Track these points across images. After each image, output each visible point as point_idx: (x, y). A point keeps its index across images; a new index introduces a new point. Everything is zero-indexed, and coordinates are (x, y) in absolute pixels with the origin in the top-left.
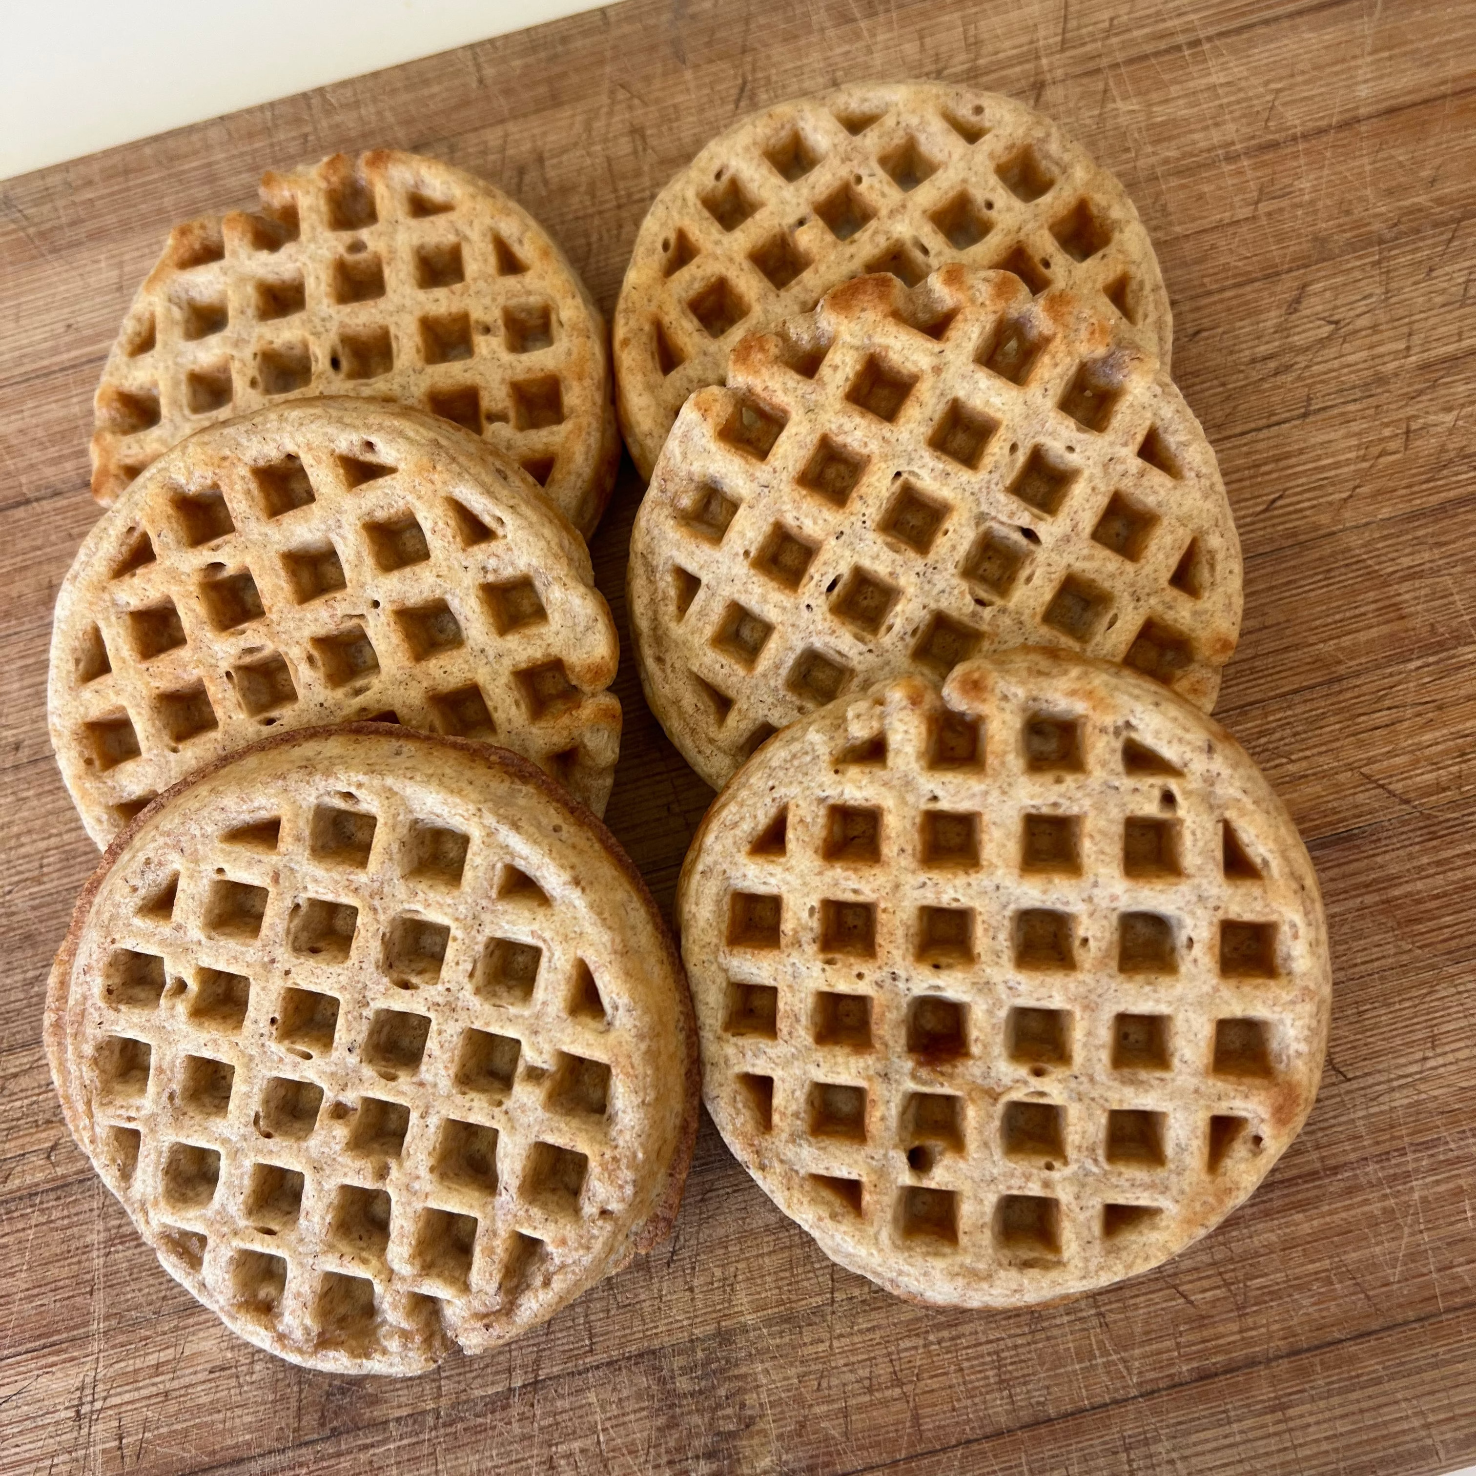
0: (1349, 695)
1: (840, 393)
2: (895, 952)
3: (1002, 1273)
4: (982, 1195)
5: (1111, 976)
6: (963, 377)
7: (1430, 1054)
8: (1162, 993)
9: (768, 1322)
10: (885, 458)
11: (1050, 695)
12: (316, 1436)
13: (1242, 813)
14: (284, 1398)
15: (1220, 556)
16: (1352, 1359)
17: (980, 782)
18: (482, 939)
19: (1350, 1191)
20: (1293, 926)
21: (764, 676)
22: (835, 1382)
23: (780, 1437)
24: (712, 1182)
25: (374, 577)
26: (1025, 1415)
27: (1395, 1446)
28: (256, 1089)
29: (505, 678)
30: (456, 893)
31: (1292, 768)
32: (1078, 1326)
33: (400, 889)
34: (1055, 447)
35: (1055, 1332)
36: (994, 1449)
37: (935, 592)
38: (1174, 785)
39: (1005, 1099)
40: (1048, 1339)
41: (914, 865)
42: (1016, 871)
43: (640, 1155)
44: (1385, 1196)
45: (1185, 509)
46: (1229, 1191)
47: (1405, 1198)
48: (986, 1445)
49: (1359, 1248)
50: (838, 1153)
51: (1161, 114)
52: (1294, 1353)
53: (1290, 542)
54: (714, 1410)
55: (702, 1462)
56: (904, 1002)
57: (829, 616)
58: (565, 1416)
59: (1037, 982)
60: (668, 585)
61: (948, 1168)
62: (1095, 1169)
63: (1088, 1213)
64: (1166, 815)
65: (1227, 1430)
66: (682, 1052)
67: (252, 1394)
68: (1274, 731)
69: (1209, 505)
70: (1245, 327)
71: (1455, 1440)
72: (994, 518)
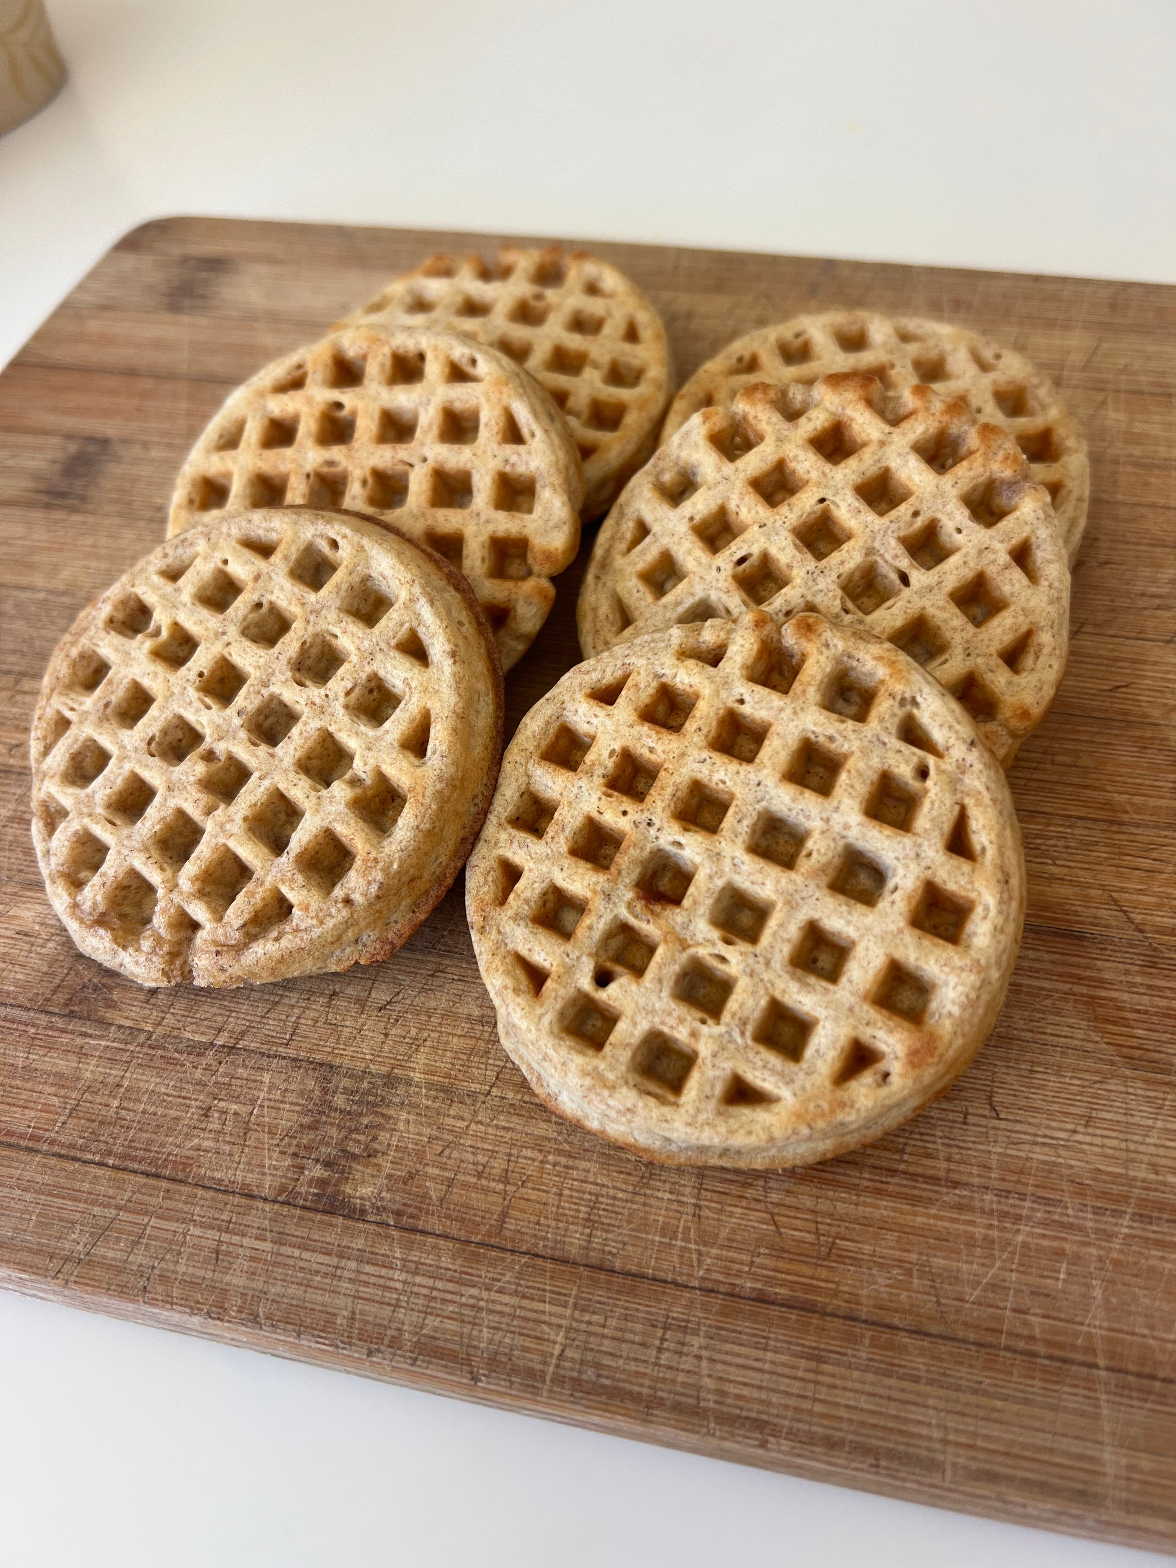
0: (1123, 837)
1: (806, 436)
2: (659, 803)
3: (624, 1090)
4: (638, 1019)
5: (818, 886)
6: (899, 454)
7: (1081, 1129)
8: (855, 917)
9: (430, 1086)
10: (819, 484)
11: (861, 655)
12: (57, 1010)
13: (978, 803)
14: (53, 974)
15: (1046, 651)
16: (903, 1349)
17: (780, 699)
18: (368, 669)
19: (960, 1208)
20: (987, 909)
21: (665, 607)
22: (455, 1154)
23: (389, 1177)
24: (447, 966)
25: (433, 443)
26: (594, 1257)
27: (908, 1445)
28: (162, 718)
29: (484, 537)
30: (368, 631)
31: (1054, 869)
32: (675, 1206)
33: (332, 615)
34: (948, 525)
35: (653, 1202)
36: (553, 1271)
37: (816, 588)
38: (931, 761)
39: (691, 951)
40: (645, 1204)
41: (703, 744)
42: (778, 776)
43: (395, 866)
44: (991, 1226)
45: (1031, 604)
46: (843, 1105)
47: (1008, 1236)
48: (549, 1265)
49: (949, 1258)
50: (544, 941)
51: (1138, 427)
52: (851, 1318)
53: (1120, 717)
54: (351, 1131)
55: (319, 1166)
56: (649, 847)
57: (730, 580)
58: (239, 1082)
59: (758, 867)
60: (628, 528)
61: (621, 986)
62: (739, 1040)
63: (718, 1073)
64: (914, 784)
65: (760, 1354)
66: (467, 820)
67: (34, 961)
68: (1051, 838)
69: (1052, 609)
70: (1147, 572)
71: (965, 1468)
72: (882, 556)
